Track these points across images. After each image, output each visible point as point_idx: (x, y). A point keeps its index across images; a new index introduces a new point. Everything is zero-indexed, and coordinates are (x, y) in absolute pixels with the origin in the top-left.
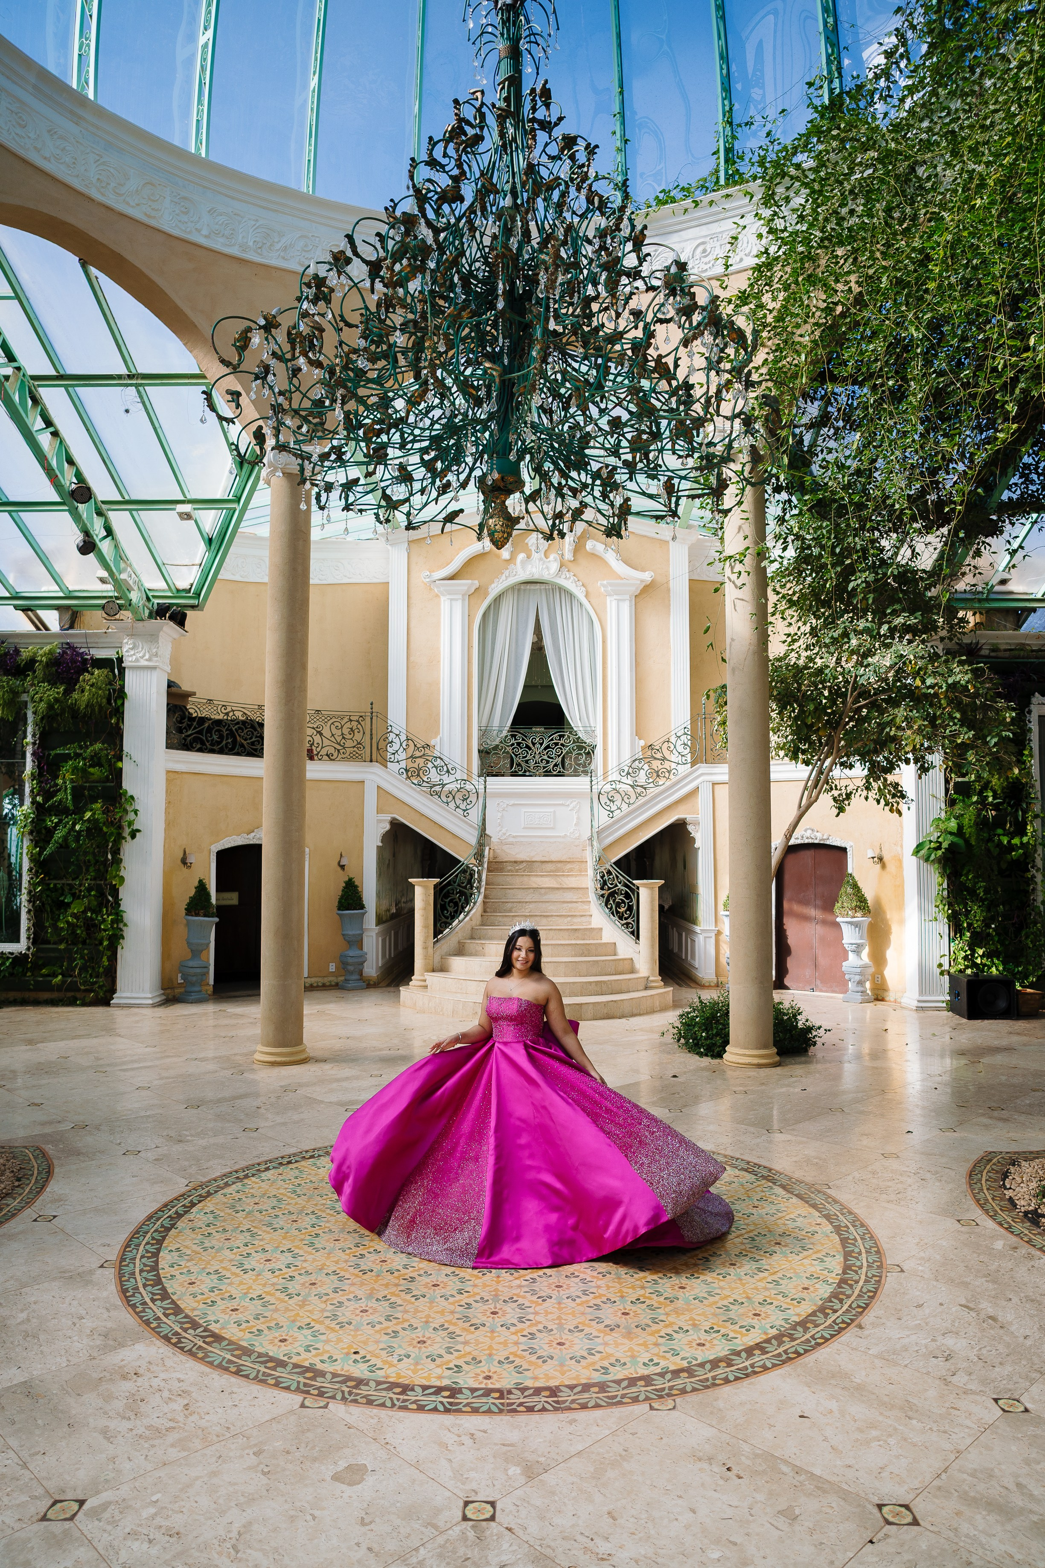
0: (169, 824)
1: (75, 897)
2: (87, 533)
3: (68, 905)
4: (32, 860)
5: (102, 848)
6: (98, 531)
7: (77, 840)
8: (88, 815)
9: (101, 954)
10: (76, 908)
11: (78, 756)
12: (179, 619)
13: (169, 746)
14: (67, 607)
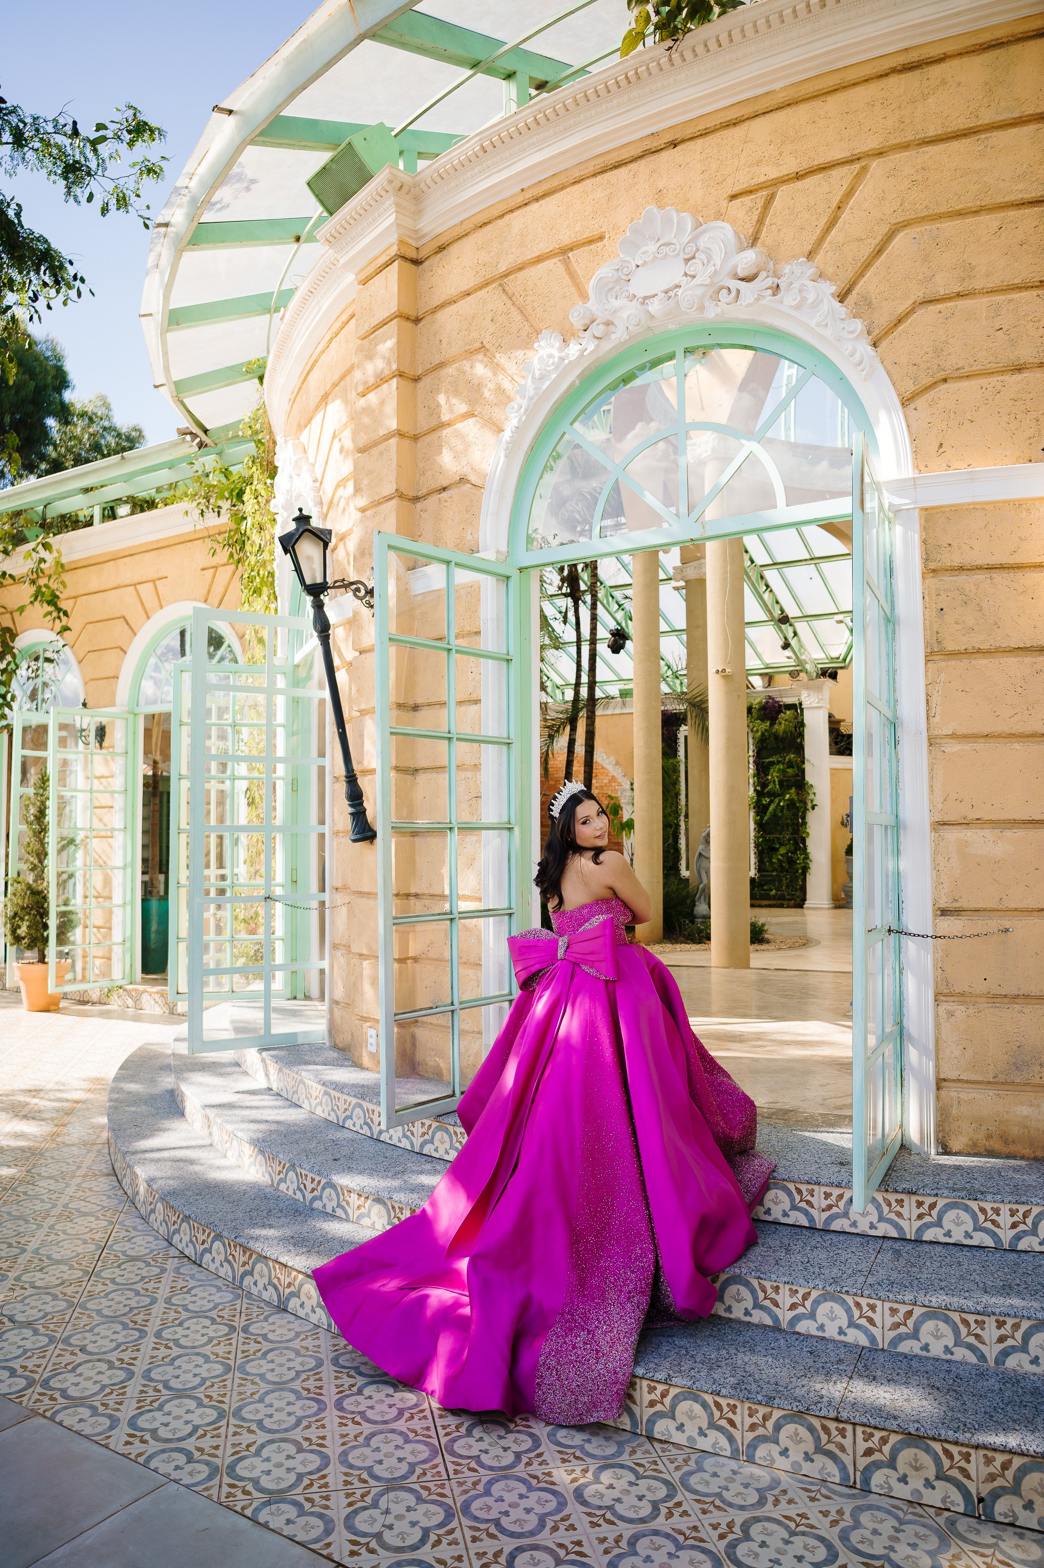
0: (833, 801)
1: (781, 845)
2: (786, 639)
3: (777, 849)
4: (756, 823)
5: (796, 816)
6: (790, 634)
7: (782, 811)
8: (787, 796)
9: (797, 878)
10: (783, 851)
11: (779, 762)
12: (833, 676)
13: (831, 753)
14: (766, 674)
